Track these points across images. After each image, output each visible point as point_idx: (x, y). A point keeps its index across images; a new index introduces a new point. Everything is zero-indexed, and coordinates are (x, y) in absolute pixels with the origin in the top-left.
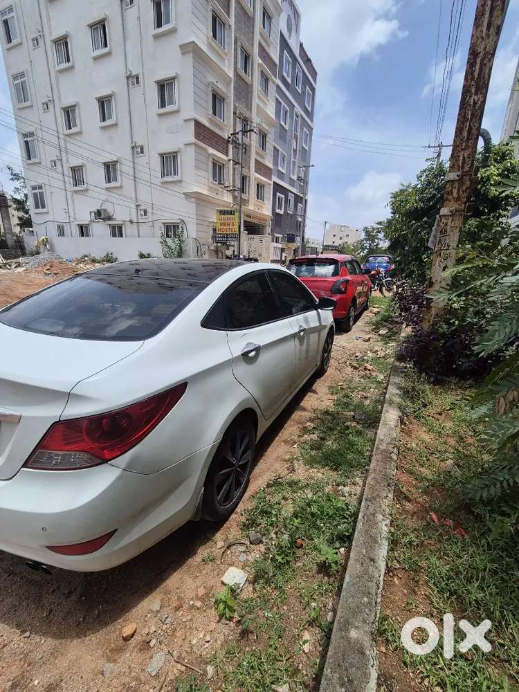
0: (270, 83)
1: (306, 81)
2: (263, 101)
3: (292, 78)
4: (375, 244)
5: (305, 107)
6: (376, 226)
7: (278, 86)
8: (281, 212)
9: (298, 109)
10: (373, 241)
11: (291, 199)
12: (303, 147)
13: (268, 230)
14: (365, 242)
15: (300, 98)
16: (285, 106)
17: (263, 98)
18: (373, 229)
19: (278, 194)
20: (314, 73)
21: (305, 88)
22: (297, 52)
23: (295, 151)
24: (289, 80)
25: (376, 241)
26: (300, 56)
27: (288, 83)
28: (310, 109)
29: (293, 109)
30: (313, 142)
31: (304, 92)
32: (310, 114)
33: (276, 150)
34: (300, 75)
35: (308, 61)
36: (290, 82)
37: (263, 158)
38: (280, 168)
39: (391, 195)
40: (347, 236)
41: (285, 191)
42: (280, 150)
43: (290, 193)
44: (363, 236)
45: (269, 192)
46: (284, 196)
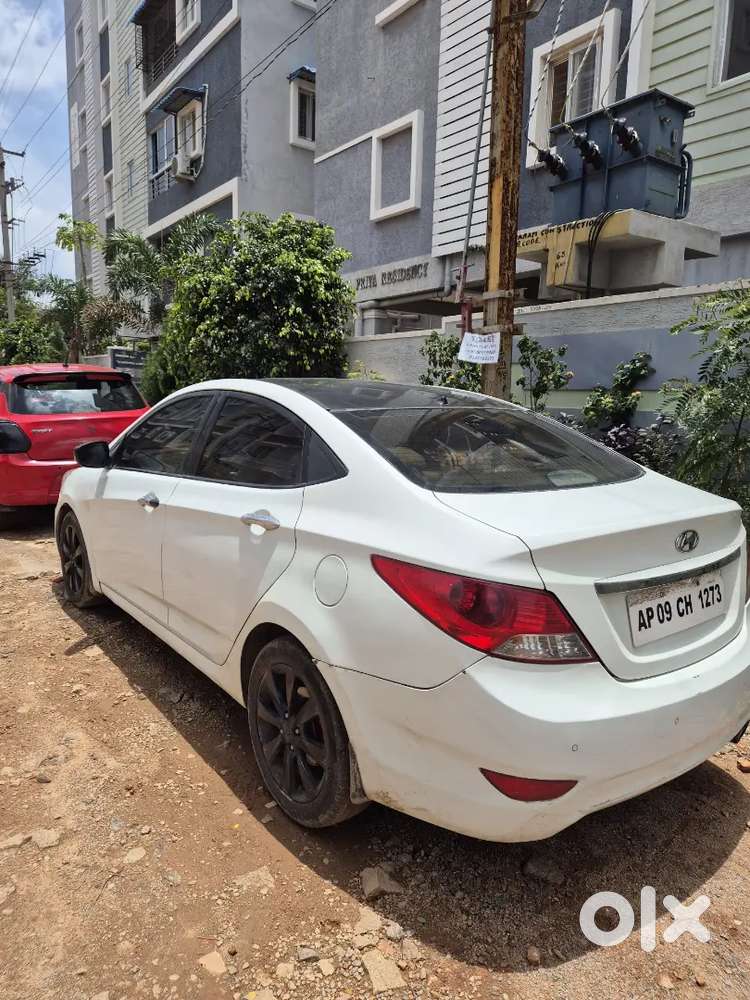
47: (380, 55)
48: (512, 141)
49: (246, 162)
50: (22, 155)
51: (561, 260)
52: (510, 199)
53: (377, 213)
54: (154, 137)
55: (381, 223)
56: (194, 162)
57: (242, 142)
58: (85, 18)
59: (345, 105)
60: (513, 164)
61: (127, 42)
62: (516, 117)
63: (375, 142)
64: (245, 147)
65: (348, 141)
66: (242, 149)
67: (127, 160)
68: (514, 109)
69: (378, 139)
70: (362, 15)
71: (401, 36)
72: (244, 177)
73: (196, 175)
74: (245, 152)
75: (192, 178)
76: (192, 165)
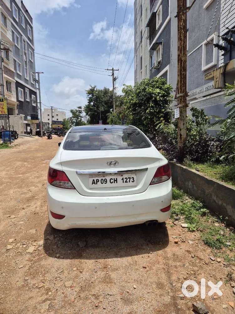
0: (7, 21)
1: (27, 22)
2: (4, 31)
3: (19, 19)
4: (79, 120)
5: (28, 37)
6: (78, 109)
7: (12, 23)
8: (23, 100)
9: (24, 37)
10: (78, 118)
11: (27, 92)
12: (30, 60)
13: (16, 111)
14: (73, 118)
15: (25, 31)
16: (17, 34)
17: (5, 29)
18: (77, 111)
19: (19, 88)
20: (31, 19)
21: (27, 26)
22: (20, 5)
23: (26, 62)
24: (17, 20)
25: (80, 118)
26: (22, 7)
27: (17, 22)
28: (31, 38)
29: (22, 37)
30: (35, 57)
31: (26, 28)
32: (32, 41)
33: (15, 61)
34: (23, 18)
35: (27, 11)
36: (18, 21)
37: (7, 64)
38: (18, 72)
39: (87, 92)
40: (57, 115)
41: (23, 87)
42: (17, 61)
43: (26, 88)
44: (71, 115)
45: (13, 86)
46: (23, 90)
47: (206, 17)
48: (183, 48)
49: (172, 59)
50: (118, 70)
51: (217, 80)
52: (183, 66)
53: (204, 68)
54: (152, 57)
55: (205, 71)
56: (159, 63)
57: (171, 54)
58: (138, 30)
59: (196, 36)
60: (184, 54)
61: (146, 34)
62: (184, 40)
63: (203, 46)
64: (172, 55)
65: (196, 47)
66: (171, 56)
67: (145, 65)
68: (183, 38)
69: (204, 44)
70: (200, 7)
71: (211, 10)
72: (171, 64)
73: (160, 66)
74: (171, 57)
75: (159, 67)
76: (159, 64)
